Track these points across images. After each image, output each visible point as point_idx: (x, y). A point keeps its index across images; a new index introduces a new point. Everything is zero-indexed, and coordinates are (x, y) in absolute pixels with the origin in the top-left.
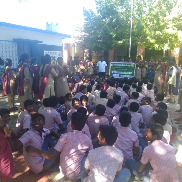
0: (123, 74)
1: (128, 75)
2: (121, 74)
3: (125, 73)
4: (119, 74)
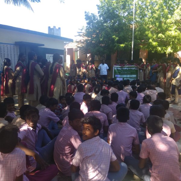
0: (126, 78)
1: (132, 78)
3: (128, 76)
4: (122, 77)
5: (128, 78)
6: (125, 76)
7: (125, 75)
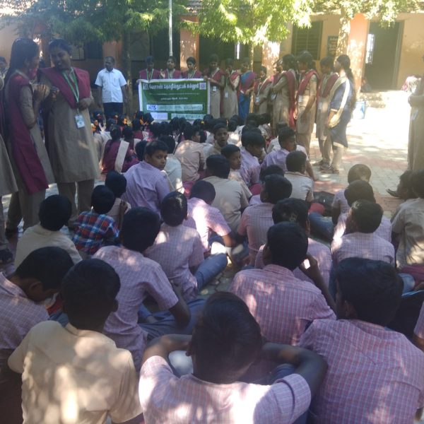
0: (176, 112)
1: (192, 113)
2: (173, 112)
3: (182, 107)
4: (166, 112)
5: (181, 112)
6: (173, 108)
7: (174, 106)
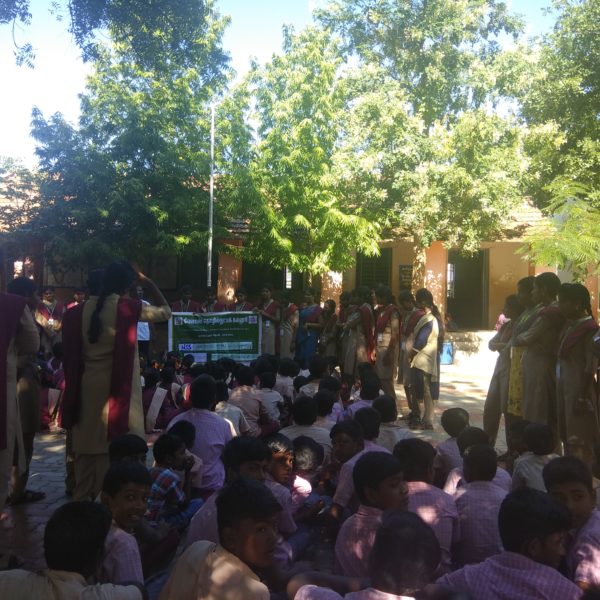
0: (218, 352)
1: (239, 352)
2: (214, 352)
3: (226, 346)
4: (204, 352)
5: (224, 352)
6: (215, 346)
7: (215, 344)
